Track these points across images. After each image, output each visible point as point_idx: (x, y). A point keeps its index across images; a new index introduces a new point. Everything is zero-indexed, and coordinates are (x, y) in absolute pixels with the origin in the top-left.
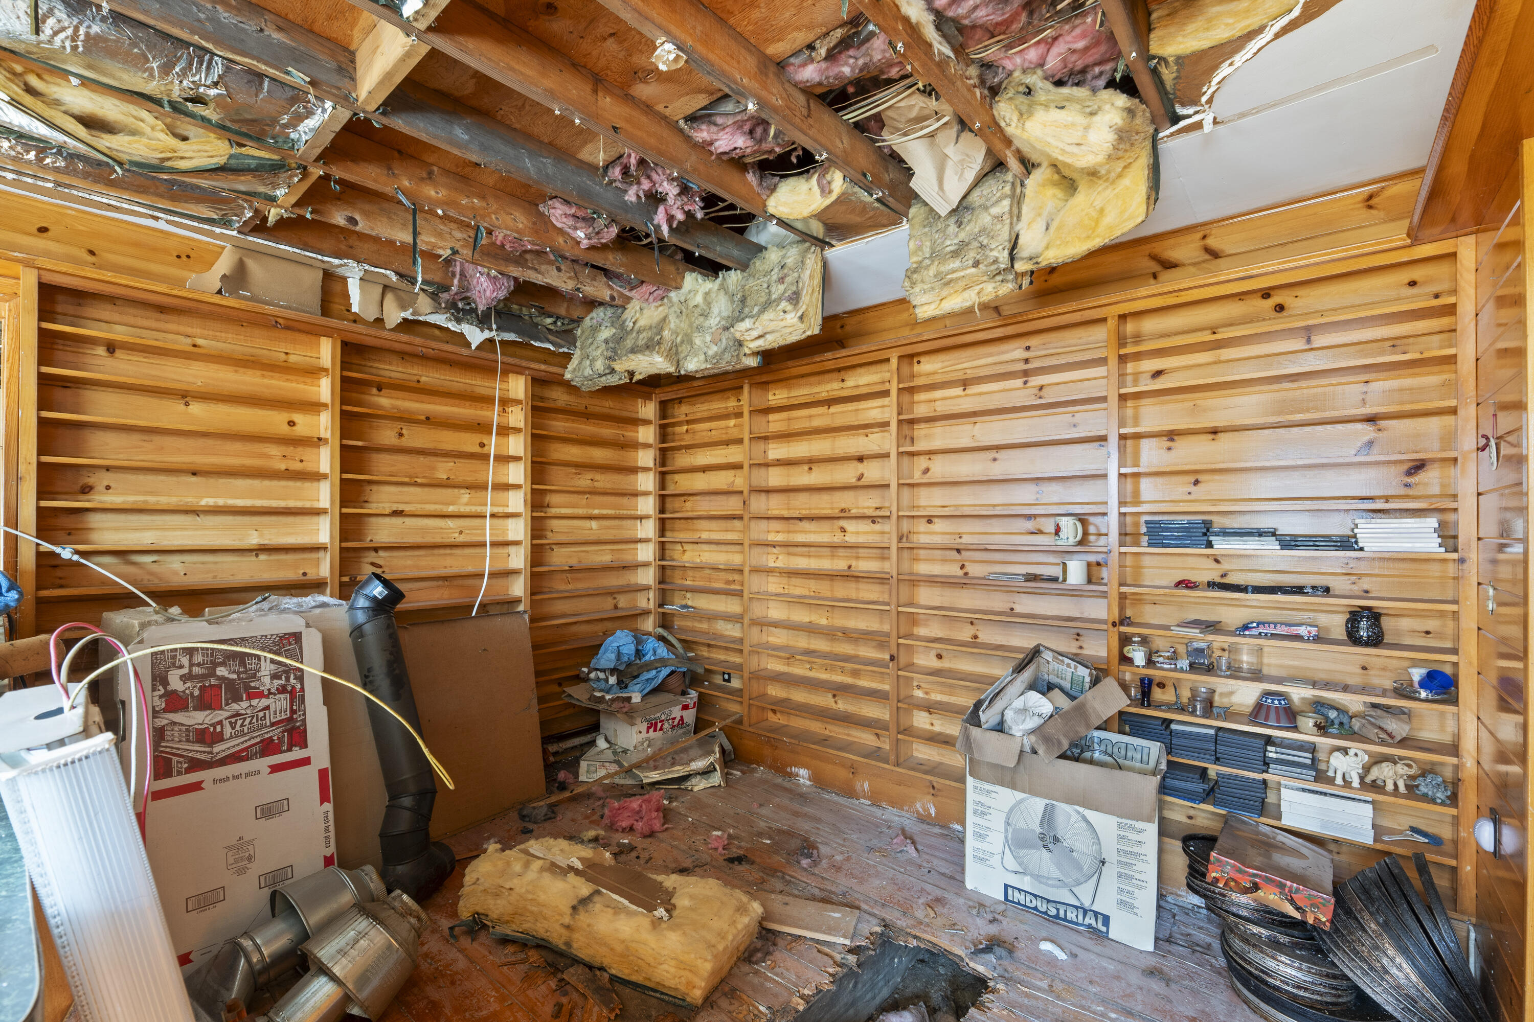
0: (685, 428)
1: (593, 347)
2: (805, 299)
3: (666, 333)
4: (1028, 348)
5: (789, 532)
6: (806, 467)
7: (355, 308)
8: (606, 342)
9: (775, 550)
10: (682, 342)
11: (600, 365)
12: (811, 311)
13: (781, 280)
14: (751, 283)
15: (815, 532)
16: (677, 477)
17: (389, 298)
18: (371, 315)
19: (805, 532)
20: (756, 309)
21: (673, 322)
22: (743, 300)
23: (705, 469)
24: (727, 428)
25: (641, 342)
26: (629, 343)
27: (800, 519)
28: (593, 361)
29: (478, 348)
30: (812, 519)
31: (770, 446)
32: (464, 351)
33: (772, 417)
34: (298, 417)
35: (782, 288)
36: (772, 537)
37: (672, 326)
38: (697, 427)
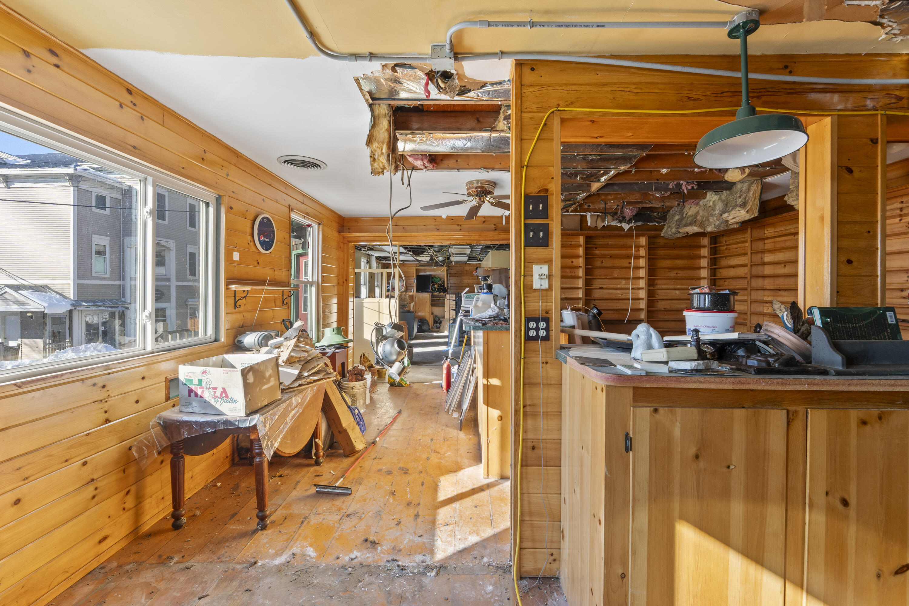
0: (725, 247)
1: (672, 223)
2: (750, 203)
3: (699, 217)
4: (902, 202)
5: (774, 296)
6: (783, 265)
7: (589, 225)
8: (677, 221)
9: (767, 305)
10: (705, 220)
11: (674, 230)
12: (754, 207)
13: (740, 197)
14: (731, 197)
15: (787, 296)
16: (721, 270)
17: (599, 218)
18: (594, 226)
19: (782, 296)
20: (731, 208)
21: (701, 213)
22: (726, 205)
23: (734, 267)
24: (745, 247)
25: (688, 222)
26: (684, 222)
27: (780, 290)
28: (672, 229)
29: (627, 230)
30: (785, 290)
31: (765, 255)
32: (622, 233)
33: (766, 241)
34: (574, 260)
35: (740, 200)
36: (766, 298)
37: (701, 214)
38: (731, 246)
